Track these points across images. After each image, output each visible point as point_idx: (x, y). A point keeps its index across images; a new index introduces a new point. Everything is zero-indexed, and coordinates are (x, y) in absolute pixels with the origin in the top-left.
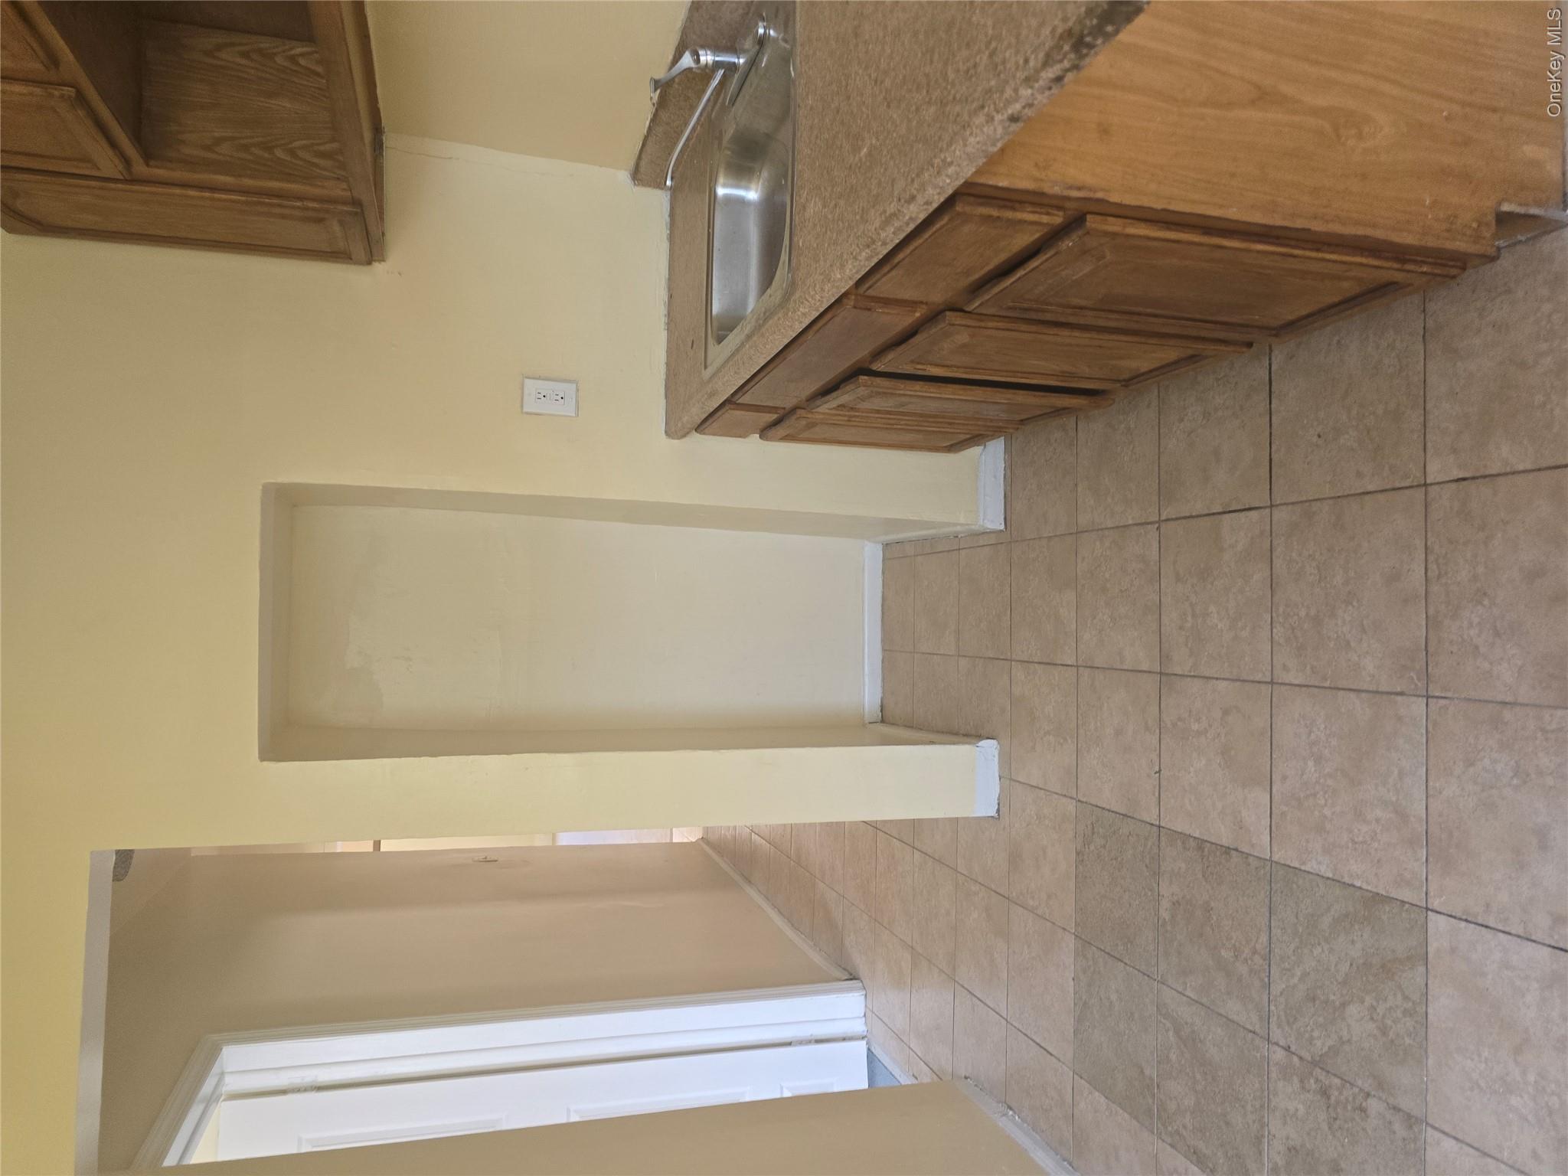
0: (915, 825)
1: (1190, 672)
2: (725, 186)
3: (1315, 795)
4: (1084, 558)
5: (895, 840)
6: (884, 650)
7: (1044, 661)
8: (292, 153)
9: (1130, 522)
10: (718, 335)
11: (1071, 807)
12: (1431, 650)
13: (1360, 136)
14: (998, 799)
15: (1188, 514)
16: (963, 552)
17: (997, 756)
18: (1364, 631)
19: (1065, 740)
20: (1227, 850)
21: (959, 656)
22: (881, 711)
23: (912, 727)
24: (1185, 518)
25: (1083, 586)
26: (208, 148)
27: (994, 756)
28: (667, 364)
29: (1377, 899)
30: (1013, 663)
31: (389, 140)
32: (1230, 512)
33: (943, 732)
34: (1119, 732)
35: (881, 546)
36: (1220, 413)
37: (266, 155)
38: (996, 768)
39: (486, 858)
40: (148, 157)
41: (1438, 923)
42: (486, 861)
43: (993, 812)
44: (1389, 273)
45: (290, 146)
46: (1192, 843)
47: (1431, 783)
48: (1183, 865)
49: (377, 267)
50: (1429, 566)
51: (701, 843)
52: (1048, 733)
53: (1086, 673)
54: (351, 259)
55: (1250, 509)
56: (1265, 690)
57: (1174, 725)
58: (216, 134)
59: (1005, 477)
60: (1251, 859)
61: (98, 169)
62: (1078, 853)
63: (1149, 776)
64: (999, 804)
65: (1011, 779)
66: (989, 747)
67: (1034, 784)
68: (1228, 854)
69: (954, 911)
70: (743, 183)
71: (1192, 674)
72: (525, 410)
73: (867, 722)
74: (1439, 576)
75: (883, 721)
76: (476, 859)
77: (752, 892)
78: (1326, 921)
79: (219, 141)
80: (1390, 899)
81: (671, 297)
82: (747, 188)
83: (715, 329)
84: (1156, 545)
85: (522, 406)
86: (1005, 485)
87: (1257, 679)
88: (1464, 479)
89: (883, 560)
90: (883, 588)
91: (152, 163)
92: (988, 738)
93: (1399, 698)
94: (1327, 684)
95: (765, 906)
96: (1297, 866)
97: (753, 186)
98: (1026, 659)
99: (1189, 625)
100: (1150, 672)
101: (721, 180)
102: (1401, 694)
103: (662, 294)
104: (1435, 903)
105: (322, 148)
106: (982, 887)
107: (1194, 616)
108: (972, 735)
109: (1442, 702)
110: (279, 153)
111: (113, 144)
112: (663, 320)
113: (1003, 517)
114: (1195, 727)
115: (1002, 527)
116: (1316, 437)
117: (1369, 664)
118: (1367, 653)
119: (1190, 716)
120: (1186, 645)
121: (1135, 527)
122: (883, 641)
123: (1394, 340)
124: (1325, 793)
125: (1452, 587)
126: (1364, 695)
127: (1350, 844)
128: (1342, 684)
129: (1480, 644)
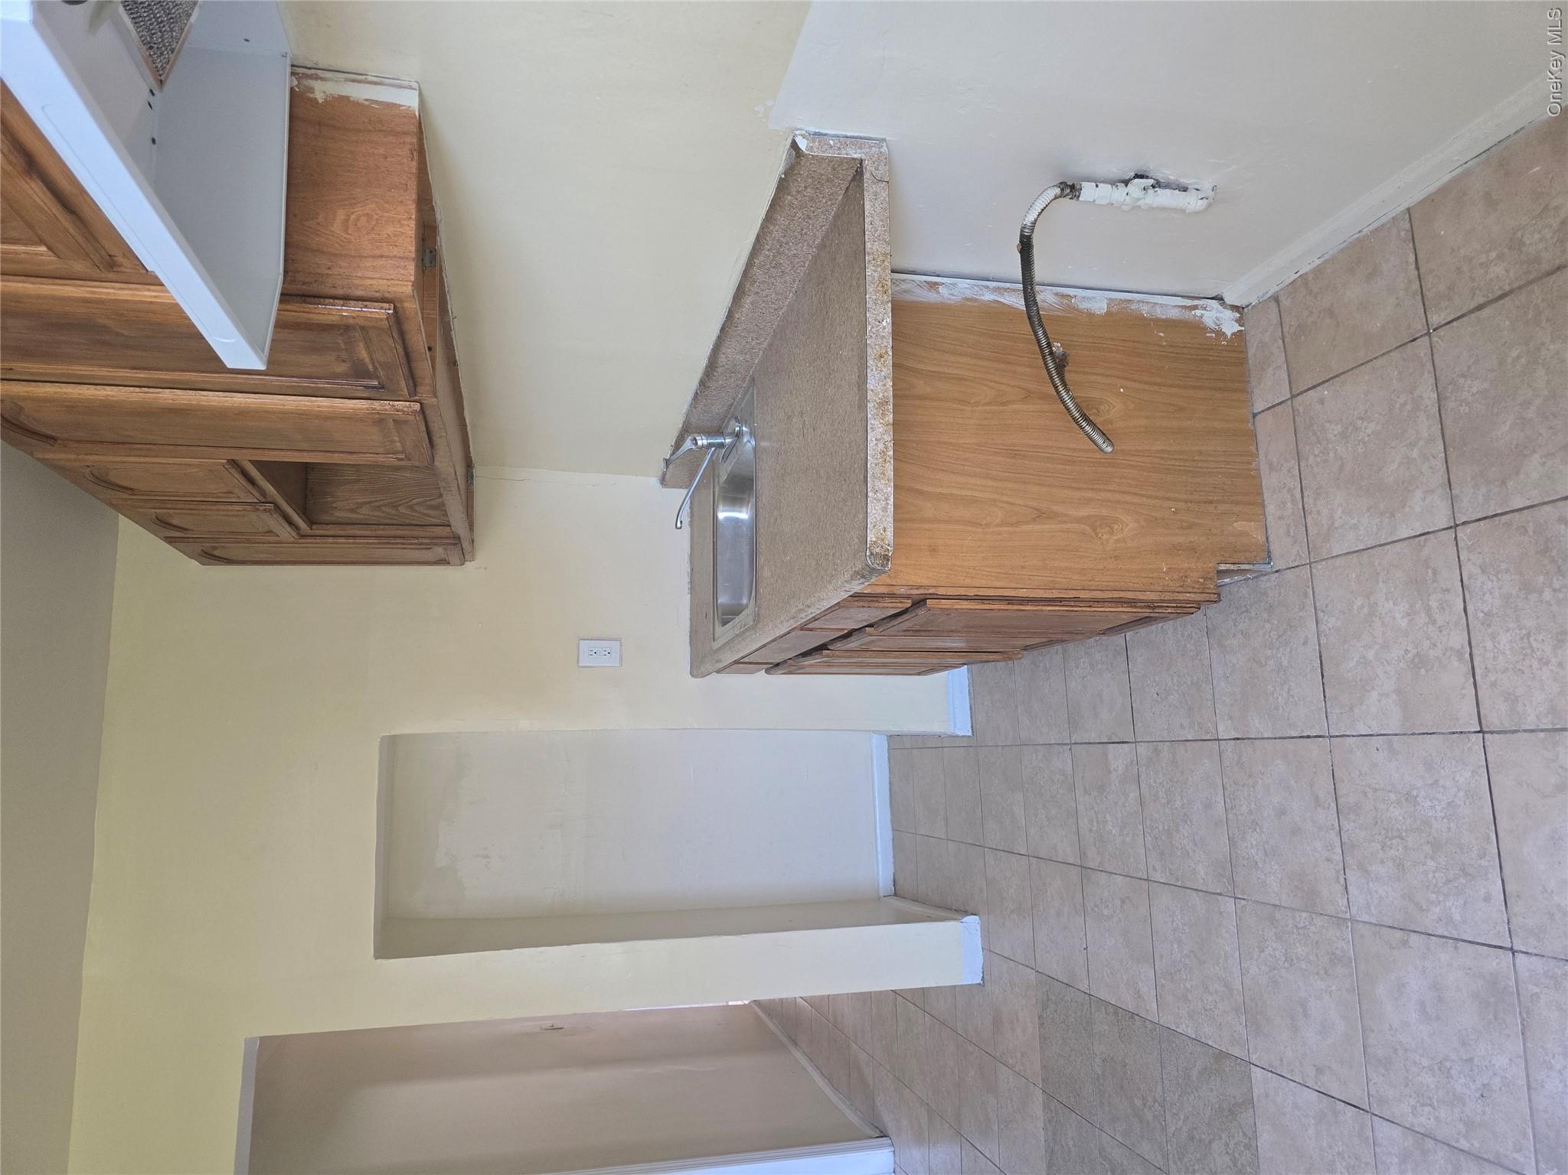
0: (924, 991)
1: (1099, 867)
2: (723, 511)
3: (1180, 971)
4: (1026, 767)
5: (910, 1004)
6: (893, 830)
7: (1006, 849)
8: (411, 508)
9: (1053, 742)
10: (722, 619)
11: (1032, 976)
12: (1233, 862)
13: (1112, 532)
14: (983, 968)
15: (1087, 741)
16: (945, 749)
17: (979, 930)
18: (1196, 845)
19: (1024, 917)
20: (1133, 1015)
21: (948, 840)
22: (894, 885)
23: (917, 901)
24: (1086, 743)
25: (1027, 789)
26: (352, 511)
27: (977, 930)
28: (691, 620)
29: (1222, 1056)
30: (986, 849)
31: (477, 471)
32: (1113, 743)
33: (940, 907)
34: (1059, 914)
35: (886, 738)
36: (1100, 666)
37: (394, 512)
38: (979, 942)
39: (553, 1026)
40: (311, 523)
41: (1257, 1073)
42: (553, 1028)
43: (979, 980)
44: (1147, 612)
45: (410, 504)
46: (1111, 1010)
47: (1242, 965)
48: (1106, 1027)
49: (469, 565)
50: (1226, 800)
51: (753, 1005)
52: (1012, 912)
53: (1034, 861)
54: (449, 563)
55: (1123, 743)
56: (1145, 884)
57: (1093, 910)
58: (359, 501)
59: (969, 692)
60: (1147, 1022)
61: (278, 536)
62: (1039, 1018)
63: (1080, 951)
64: (983, 972)
65: (990, 951)
66: (972, 921)
67: (1006, 956)
68: (1132, 1018)
69: (957, 1070)
70: (737, 508)
71: (1100, 869)
72: (580, 664)
73: (882, 895)
74: (1232, 808)
75: (895, 895)
76: (544, 1027)
77: (797, 1055)
78: (1194, 1073)
79: (361, 505)
80: (1229, 1055)
81: (692, 569)
82: (741, 512)
83: (720, 612)
84: (1070, 762)
85: (578, 662)
86: (970, 699)
87: (1139, 876)
88: (1238, 739)
89: (889, 749)
90: (890, 774)
91: (314, 527)
92: (972, 914)
93: (1219, 897)
94: (1179, 884)
95: (810, 1069)
96: (1175, 1029)
97: (744, 509)
98: (994, 847)
99: (1095, 829)
100: (1074, 865)
101: (721, 507)
102: (1220, 894)
103: (686, 567)
104: (1254, 1059)
105: (432, 503)
106: (976, 1048)
107: (1098, 822)
108: (959, 911)
109: (1243, 902)
110: (402, 510)
111: (290, 523)
112: (687, 586)
113: (970, 725)
114: (1106, 912)
115: (970, 734)
116: (1155, 695)
117: (1201, 871)
118: (1199, 861)
119: (1101, 903)
120: (1095, 846)
121: (1056, 746)
122: (892, 821)
123: (1191, 632)
124: (1186, 969)
125: (1240, 817)
126: (1200, 894)
127: (1203, 1011)
128: (1188, 884)
129: (1258, 860)
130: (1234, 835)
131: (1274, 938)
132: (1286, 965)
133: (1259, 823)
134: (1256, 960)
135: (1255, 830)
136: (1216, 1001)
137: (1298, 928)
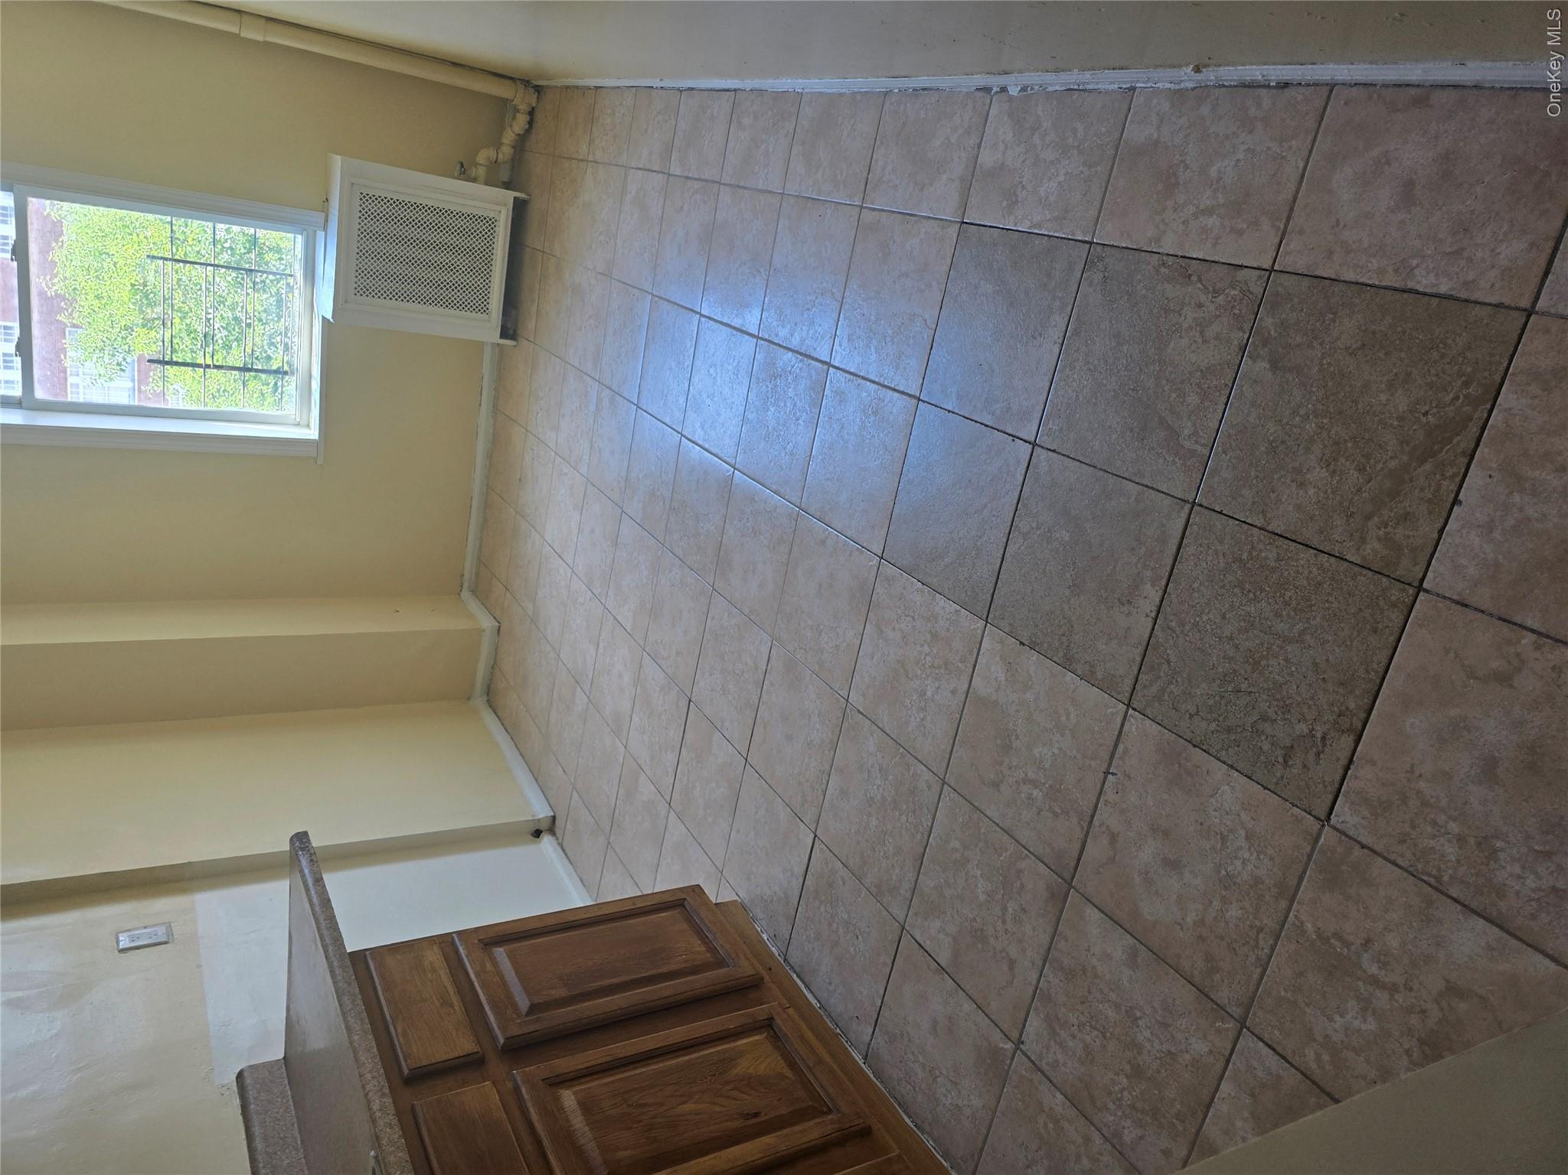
12: (838, 730)
20: (1033, 647)
46: (1080, 668)
47: (859, 643)
48: (1101, 646)
56: (951, 779)
60: (1008, 629)
68: (1033, 642)
74: (823, 772)
87: (957, 795)
93: (861, 710)
102: (862, 714)
104: (876, 561)
109: (842, 693)
117: (872, 745)
118: (871, 754)
124: (924, 665)
125: (819, 760)
126: (881, 726)
127: (916, 617)
128: (891, 742)
129: (816, 716)
130: (829, 751)
131: (825, 652)
132: (822, 627)
133: (806, 744)
134: (844, 641)
135: (811, 741)
136: (898, 621)
137: (805, 650)
